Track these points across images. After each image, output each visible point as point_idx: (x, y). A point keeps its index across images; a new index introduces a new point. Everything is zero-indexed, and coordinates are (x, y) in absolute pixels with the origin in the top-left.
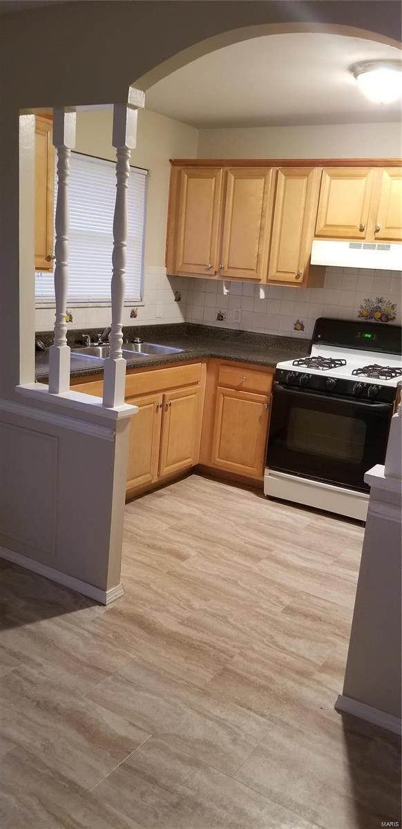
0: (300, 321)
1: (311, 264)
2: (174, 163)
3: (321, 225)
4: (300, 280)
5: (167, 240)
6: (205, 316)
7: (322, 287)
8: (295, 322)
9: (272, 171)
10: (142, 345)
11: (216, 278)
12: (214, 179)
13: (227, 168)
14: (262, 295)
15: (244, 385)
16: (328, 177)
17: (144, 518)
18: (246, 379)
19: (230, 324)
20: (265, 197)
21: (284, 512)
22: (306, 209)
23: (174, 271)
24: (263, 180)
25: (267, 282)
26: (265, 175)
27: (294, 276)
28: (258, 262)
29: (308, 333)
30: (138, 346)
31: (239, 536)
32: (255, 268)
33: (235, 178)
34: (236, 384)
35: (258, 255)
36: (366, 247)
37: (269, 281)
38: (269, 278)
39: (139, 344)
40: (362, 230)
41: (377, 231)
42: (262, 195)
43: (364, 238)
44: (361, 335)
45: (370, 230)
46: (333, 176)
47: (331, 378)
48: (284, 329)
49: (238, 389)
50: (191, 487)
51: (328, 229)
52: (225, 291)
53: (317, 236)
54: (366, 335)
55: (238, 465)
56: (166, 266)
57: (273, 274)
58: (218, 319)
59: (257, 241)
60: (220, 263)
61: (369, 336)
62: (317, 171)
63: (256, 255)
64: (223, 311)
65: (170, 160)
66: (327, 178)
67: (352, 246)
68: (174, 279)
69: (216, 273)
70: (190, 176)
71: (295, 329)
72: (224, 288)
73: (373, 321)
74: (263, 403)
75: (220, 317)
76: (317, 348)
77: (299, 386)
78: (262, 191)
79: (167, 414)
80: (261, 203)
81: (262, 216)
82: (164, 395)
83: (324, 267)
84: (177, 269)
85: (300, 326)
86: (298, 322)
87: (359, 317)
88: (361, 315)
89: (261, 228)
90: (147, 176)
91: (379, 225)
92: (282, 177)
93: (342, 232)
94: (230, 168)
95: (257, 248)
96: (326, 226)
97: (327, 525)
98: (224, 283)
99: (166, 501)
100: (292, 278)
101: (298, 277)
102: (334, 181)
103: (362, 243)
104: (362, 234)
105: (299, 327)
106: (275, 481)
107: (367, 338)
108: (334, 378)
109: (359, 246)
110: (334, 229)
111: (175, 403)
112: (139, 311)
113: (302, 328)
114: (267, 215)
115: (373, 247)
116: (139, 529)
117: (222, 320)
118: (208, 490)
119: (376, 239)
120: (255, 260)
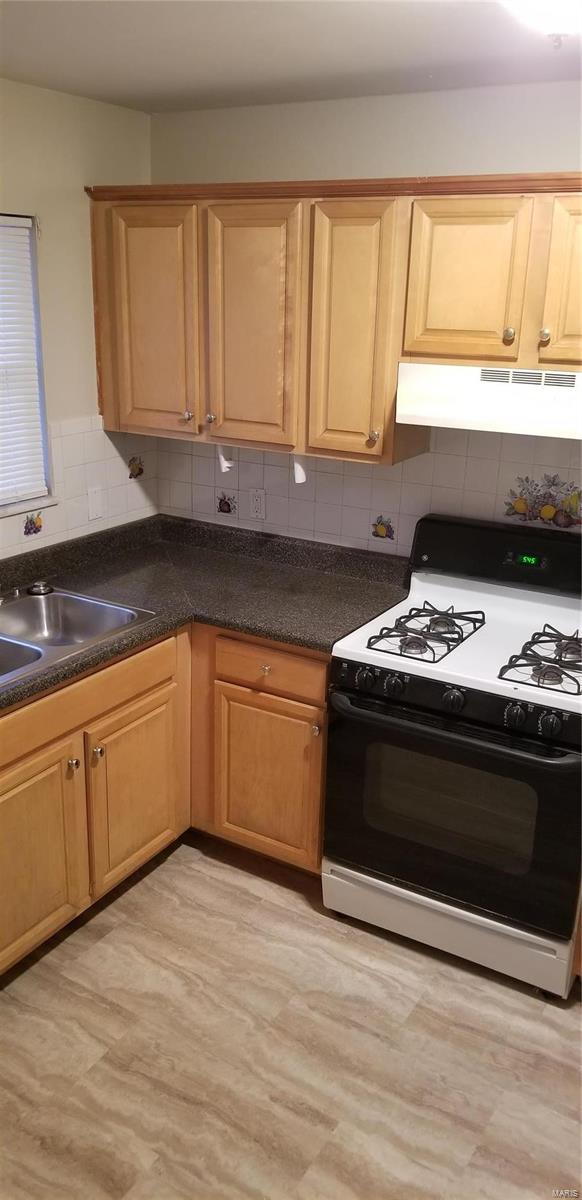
0: (385, 519)
1: (399, 420)
2: (96, 194)
3: (416, 331)
4: (376, 450)
5: (99, 359)
6: (194, 502)
7: (428, 450)
8: (374, 521)
9: (301, 208)
10: (48, 600)
11: (202, 438)
12: (180, 227)
13: (206, 203)
14: (300, 476)
15: (269, 682)
16: (426, 220)
17: (51, 1026)
18: (270, 669)
19: (246, 519)
20: (291, 266)
21: (365, 961)
22: (381, 292)
23: (118, 423)
24: (283, 229)
25: (306, 452)
26: (285, 219)
27: (364, 440)
28: (285, 410)
29: (402, 543)
30: (38, 602)
31: (260, 1070)
32: (279, 422)
33: (224, 226)
34: (252, 678)
35: (284, 394)
36: (521, 378)
37: (310, 449)
38: (310, 445)
39: (42, 597)
40: (508, 341)
41: (544, 344)
42: (283, 264)
43: (514, 360)
44: (514, 557)
45: (526, 339)
46: (437, 217)
47: (455, 686)
48: (355, 535)
49: (257, 688)
50: (173, 890)
51: (430, 338)
52: (225, 465)
53: (409, 354)
54: (525, 559)
55: (268, 840)
56: (101, 413)
57: (319, 436)
58: (221, 510)
59: (280, 364)
60: (208, 411)
61: (532, 560)
62: (402, 203)
63: (280, 393)
64: (230, 494)
65: (87, 190)
66: (424, 222)
67: (487, 376)
68: (120, 437)
69: (201, 428)
70: (131, 223)
71: (376, 534)
72: (222, 458)
73: (537, 524)
74: (309, 720)
75: (225, 506)
76: (422, 580)
77: (382, 698)
78: (283, 254)
79: (98, 772)
80: (282, 279)
81: (287, 309)
82: (85, 734)
83: (427, 429)
84: (123, 422)
85: (384, 529)
86: (380, 521)
87: (508, 514)
88: (512, 511)
89: (287, 336)
90: (33, 230)
91: (547, 331)
92: (323, 222)
93: (464, 344)
94: (212, 202)
95: (280, 379)
96: (427, 331)
97: (458, 1000)
98: (220, 450)
99: (110, 950)
100: (358, 444)
101: (371, 442)
102: (441, 229)
103: (511, 369)
104: (508, 351)
105: (382, 531)
106: (341, 883)
107: (528, 564)
108: (459, 688)
109: (502, 377)
110: (446, 338)
111: (116, 742)
112: (47, 520)
113: (390, 534)
114: (297, 305)
115: (534, 379)
116: (31, 1071)
117: (229, 511)
119: (542, 361)
120: (280, 405)
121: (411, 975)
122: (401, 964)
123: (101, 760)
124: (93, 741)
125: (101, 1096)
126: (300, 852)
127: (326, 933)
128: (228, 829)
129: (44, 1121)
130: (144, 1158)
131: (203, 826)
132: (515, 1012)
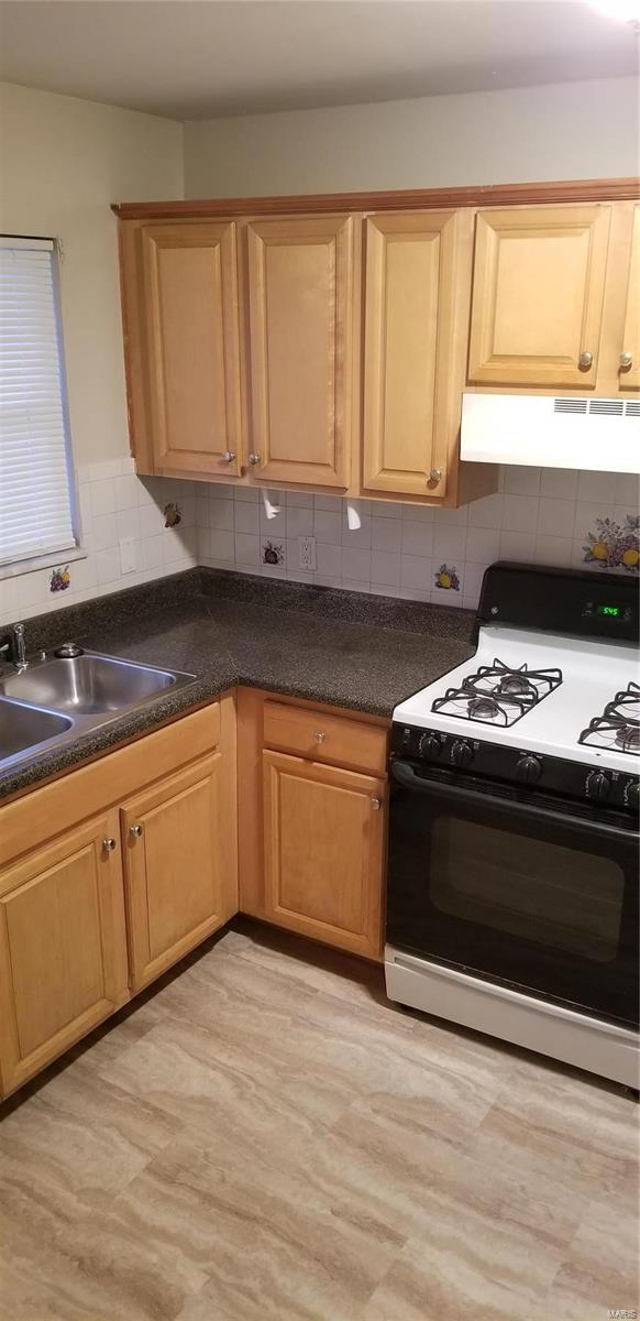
0: (449, 567)
1: (464, 457)
2: (124, 212)
3: (481, 358)
4: (438, 491)
5: (129, 395)
6: (236, 552)
7: (496, 491)
8: (437, 571)
9: (351, 223)
10: (77, 664)
11: (246, 482)
12: (217, 247)
13: (245, 220)
14: (354, 521)
15: (323, 751)
16: (491, 234)
17: (89, 1134)
18: (324, 737)
19: (295, 570)
20: (340, 287)
21: (434, 1058)
22: (441, 316)
23: (152, 465)
24: (331, 247)
25: (361, 494)
26: (333, 235)
27: (424, 480)
28: (337, 449)
29: (469, 595)
30: (66, 666)
31: (321, 1181)
32: (330, 462)
33: (266, 245)
34: (304, 747)
35: (336, 432)
36: (599, 409)
37: (364, 491)
38: (365, 487)
39: (71, 660)
40: (584, 367)
41: (624, 369)
42: (332, 286)
43: (592, 388)
44: (594, 608)
45: (605, 364)
46: (503, 231)
47: (530, 753)
48: (416, 585)
49: (310, 758)
50: (220, 982)
51: (498, 365)
52: (271, 511)
53: (472, 383)
54: (607, 610)
55: (325, 926)
56: (133, 456)
57: (374, 476)
58: (267, 561)
59: (331, 398)
60: (251, 451)
61: (614, 612)
62: (463, 217)
63: (331, 429)
64: (276, 543)
65: (114, 207)
66: (489, 235)
67: (562, 407)
68: (154, 482)
69: (243, 471)
70: (164, 243)
71: (439, 585)
72: (268, 504)
73: (619, 570)
74: (369, 793)
75: (271, 557)
76: (489, 635)
77: (449, 767)
78: (332, 274)
79: (136, 853)
80: (332, 303)
81: (338, 336)
82: (121, 812)
83: (495, 467)
84: (156, 465)
85: (448, 579)
86: (444, 570)
87: (586, 560)
88: (591, 557)
89: (338, 367)
90: (55, 253)
91: (628, 355)
92: (376, 239)
93: (535, 371)
94: (252, 219)
95: (331, 414)
96: (494, 357)
97: (538, 1100)
98: (265, 494)
99: (153, 1048)
100: (418, 484)
101: (432, 483)
102: (508, 244)
103: (588, 398)
104: (585, 378)
105: (447, 581)
106: (406, 972)
107: (609, 615)
108: (534, 754)
109: (578, 408)
110: (515, 365)
111: (155, 819)
112: (75, 574)
113: (455, 584)
114: (349, 331)
115: (615, 409)
117: (276, 562)
118: (259, 990)
119: (622, 388)
120: (330, 444)
121: (485, 1072)
122: (474, 1062)
123: (139, 839)
124: (129, 818)
125: (144, 1210)
126: (361, 940)
127: (391, 1028)
128: (280, 913)
129: (80, 1239)
130: (191, 1279)
131: (252, 910)
132: (602, 1113)
